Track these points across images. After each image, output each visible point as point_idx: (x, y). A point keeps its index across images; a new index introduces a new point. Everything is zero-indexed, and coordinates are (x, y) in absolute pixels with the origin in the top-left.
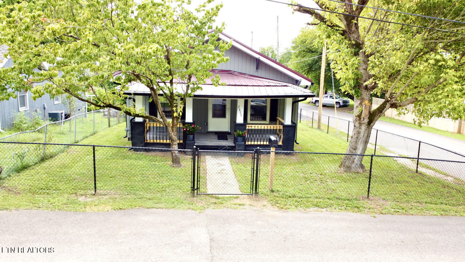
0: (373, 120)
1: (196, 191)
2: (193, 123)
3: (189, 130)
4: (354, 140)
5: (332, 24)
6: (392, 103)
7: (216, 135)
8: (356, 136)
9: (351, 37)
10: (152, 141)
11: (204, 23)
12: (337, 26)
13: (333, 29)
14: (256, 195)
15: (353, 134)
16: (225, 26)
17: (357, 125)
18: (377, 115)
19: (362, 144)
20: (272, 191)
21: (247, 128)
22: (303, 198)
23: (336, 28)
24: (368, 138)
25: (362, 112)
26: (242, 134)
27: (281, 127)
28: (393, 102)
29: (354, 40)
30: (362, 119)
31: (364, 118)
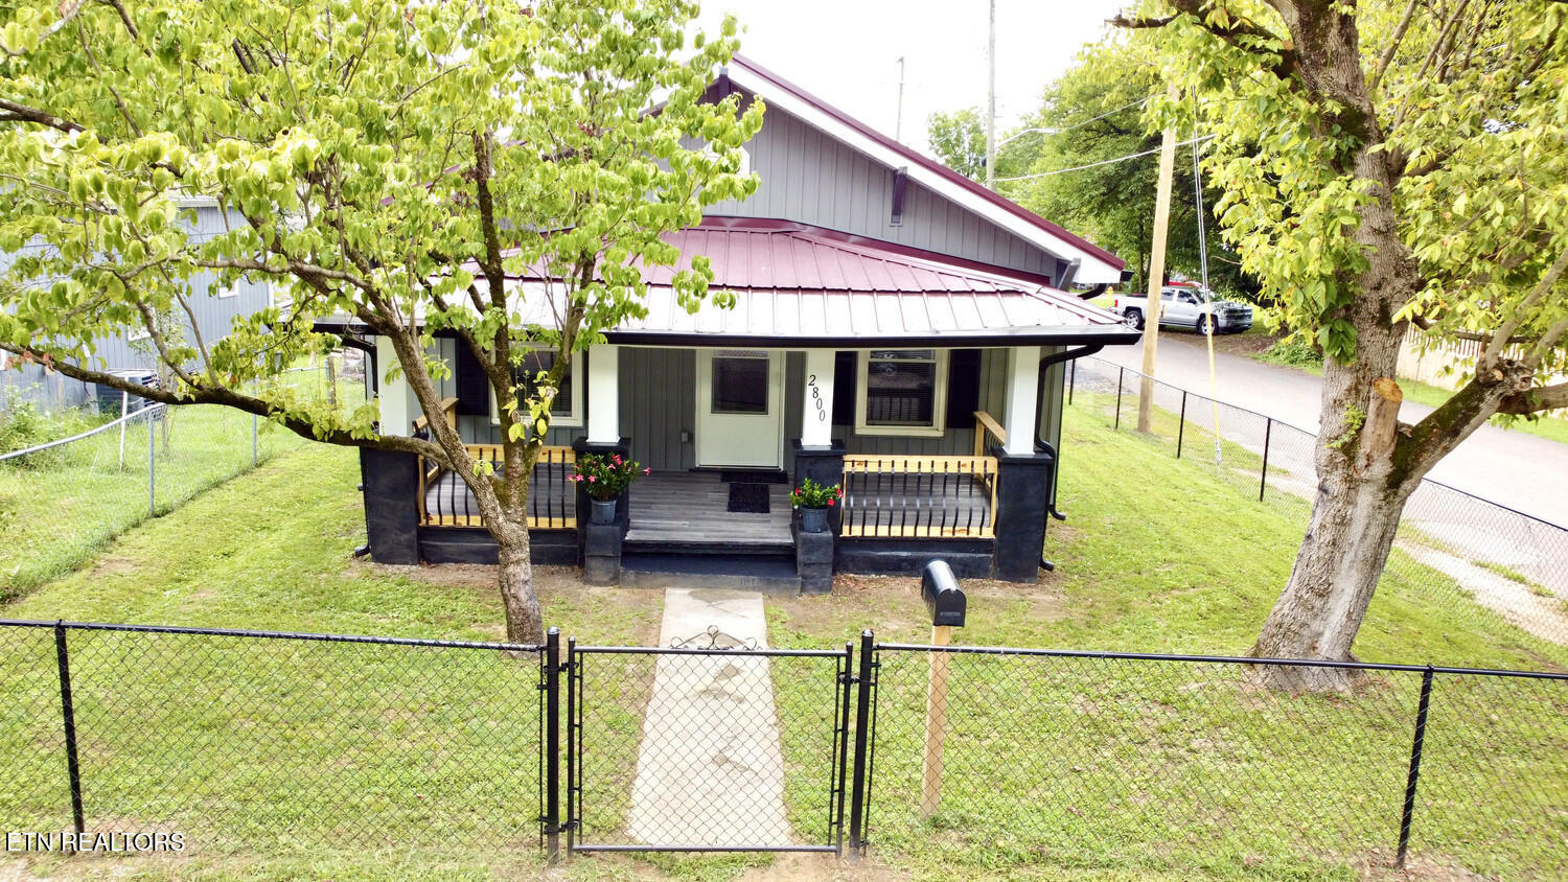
0: (1413, 468)
1: (563, 839)
2: (622, 449)
3: (598, 481)
4: (1321, 554)
5: (1232, 20)
6: (1511, 393)
7: (727, 486)
8: (1327, 537)
9: (1321, 82)
10: (448, 521)
11: (649, 22)
12: (1257, 31)
13: (1236, 43)
14: (856, 853)
15: (1316, 526)
16: (738, 36)
17: (1336, 484)
18: (1436, 448)
19: (1353, 572)
20: (937, 824)
21: (848, 468)
22: (1085, 868)
23: (1248, 39)
24: (1386, 545)
25: (1362, 427)
26: (823, 497)
27: (992, 465)
28: (1517, 387)
29: (1332, 97)
30: (1361, 462)
31: (1369, 457)
